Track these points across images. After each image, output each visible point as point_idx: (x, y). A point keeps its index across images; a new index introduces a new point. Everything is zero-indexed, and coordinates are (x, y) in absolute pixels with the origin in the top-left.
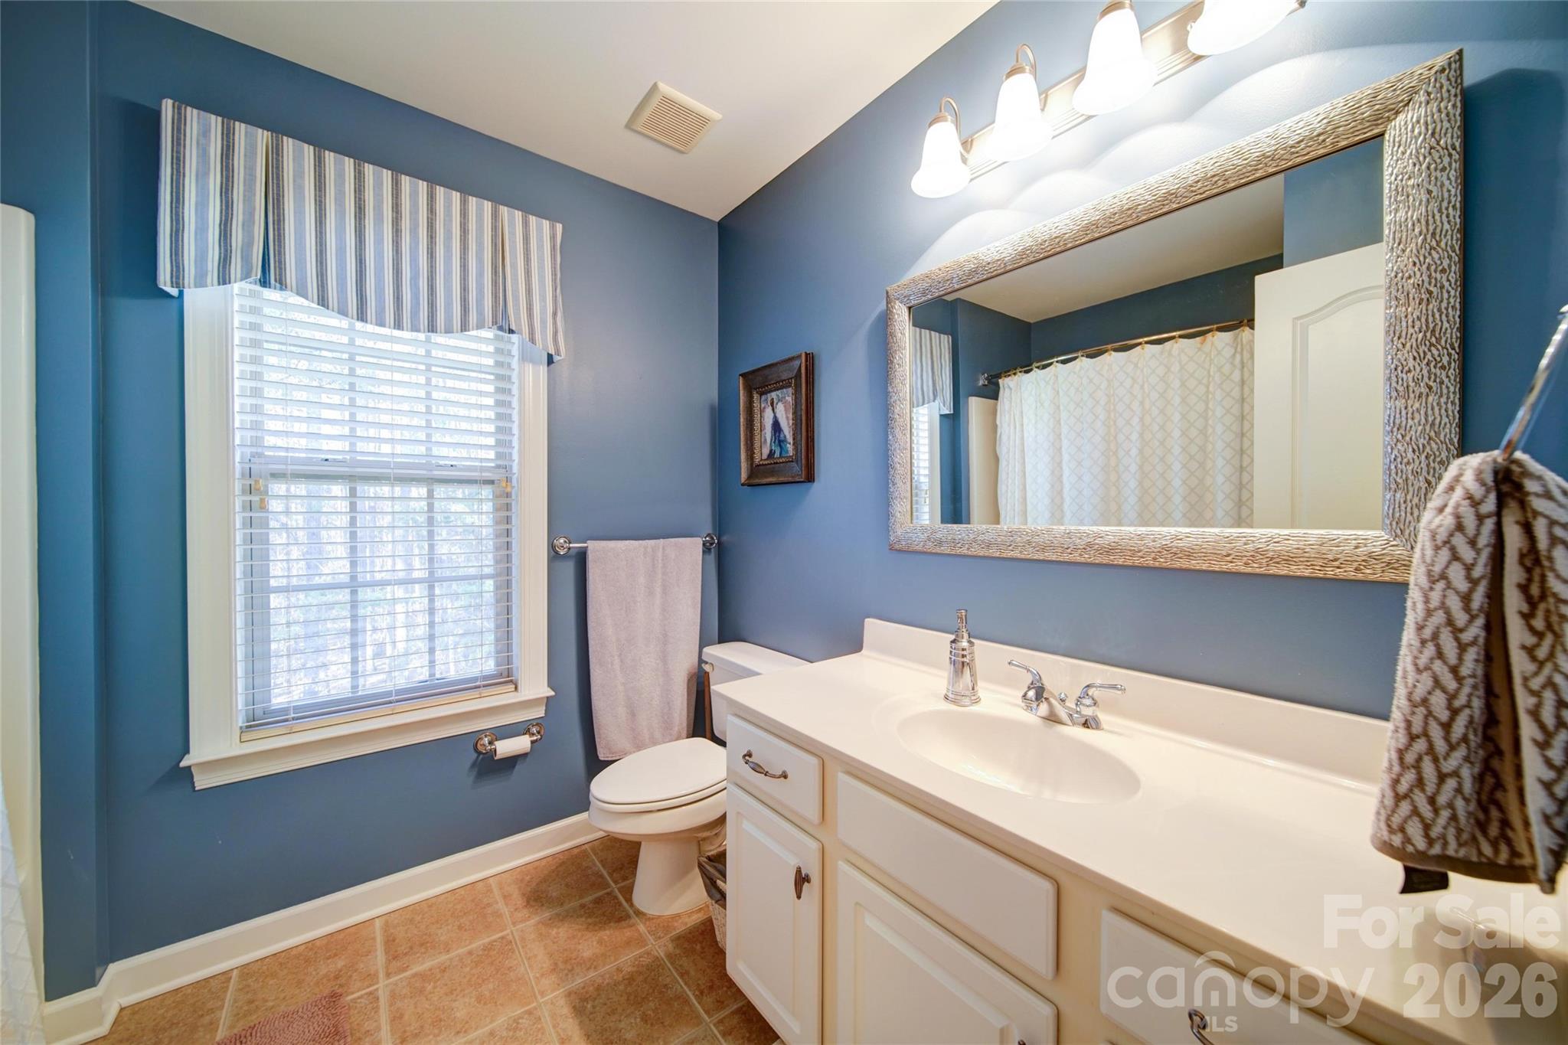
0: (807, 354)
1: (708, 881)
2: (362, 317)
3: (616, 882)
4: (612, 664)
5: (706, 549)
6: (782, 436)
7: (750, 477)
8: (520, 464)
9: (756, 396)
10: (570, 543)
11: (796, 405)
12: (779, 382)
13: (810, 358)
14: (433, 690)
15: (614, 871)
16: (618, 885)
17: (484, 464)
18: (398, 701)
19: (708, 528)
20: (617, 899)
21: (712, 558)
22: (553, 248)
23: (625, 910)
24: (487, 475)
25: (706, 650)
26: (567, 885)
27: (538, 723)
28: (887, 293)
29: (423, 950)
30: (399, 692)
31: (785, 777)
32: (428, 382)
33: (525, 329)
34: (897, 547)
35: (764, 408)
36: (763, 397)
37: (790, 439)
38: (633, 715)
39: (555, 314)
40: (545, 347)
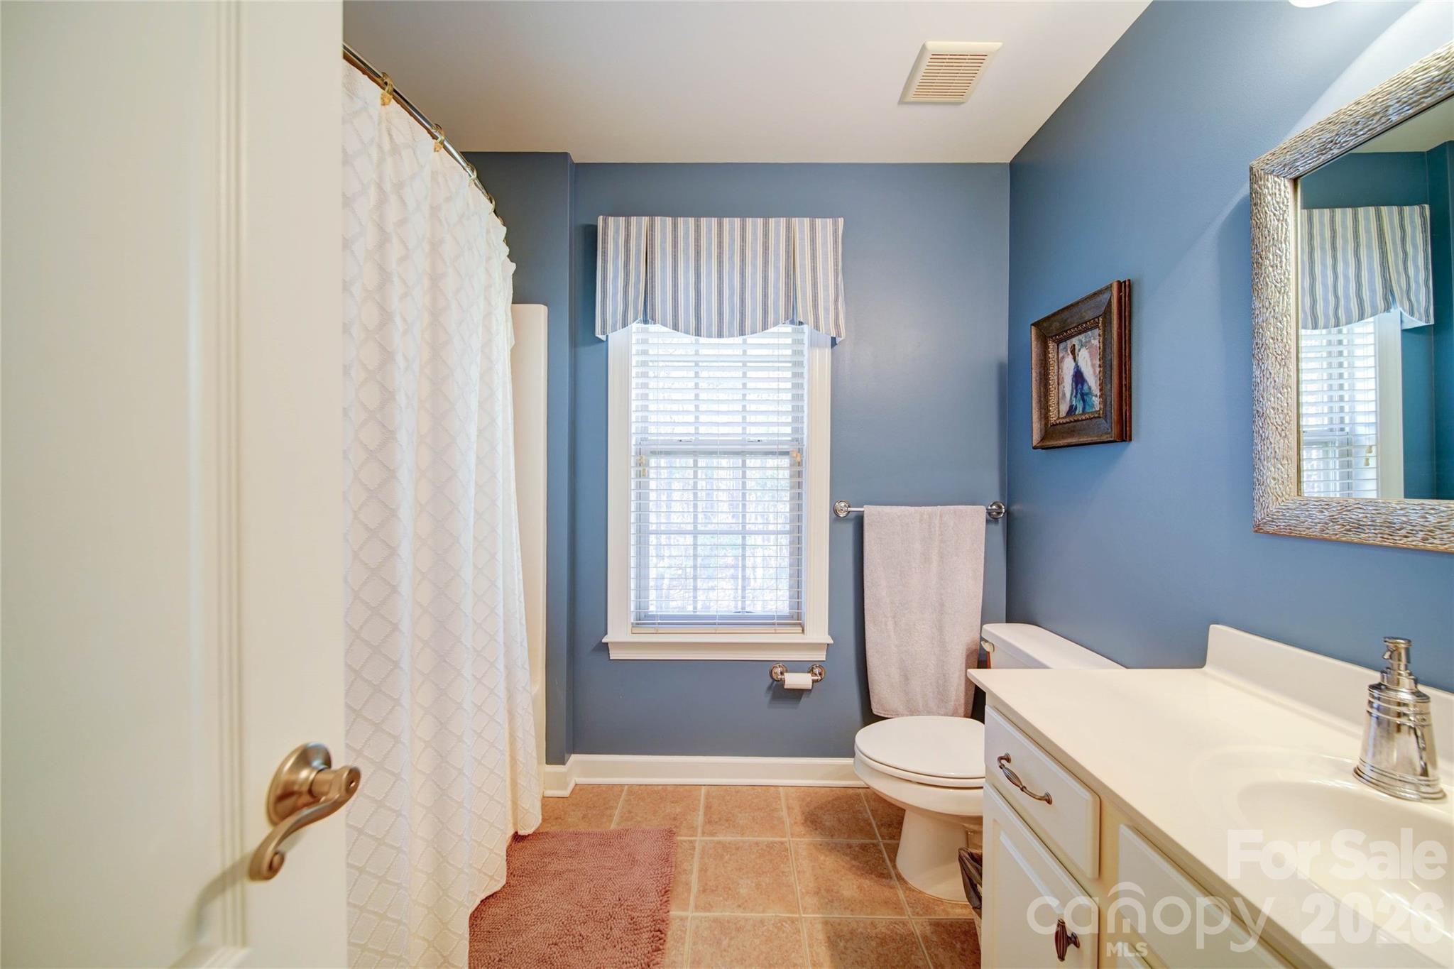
0: (1120, 283)
1: (967, 880)
2: (698, 334)
3: (883, 837)
4: (886, 625)
5: (991, 518)
6: (1086, 388)
7: (1043, 439)
8: (808, 436)
9: (1051, 345)
10: (849, 507)
11: (1104, 350)
12: (1081, 324)
13: (1126, 290)
14: (742, 621)
15: (882, 825)
16: (885, 841)
17: (780, 439)
18: (719, 624)
19: (994, 494)
20: (882, 855)
21: (999, 529)
22: (835, 242)
23: (886, 868)
24: (785, 447)
25: (985, 627)
26: (839, 820)
27: (820, 664)
28: (1251, 169)
29: (727, 825)
30: (722, 617)
31: (1049, 802)
32: (744, 375)
33: (811, 319)
34: (1268, 528)
35: (1063, 357)
36: (1062, 346)
37: (1095, 389)
38: (906, 678)
39: (836, 301)
40: (828, 333)
